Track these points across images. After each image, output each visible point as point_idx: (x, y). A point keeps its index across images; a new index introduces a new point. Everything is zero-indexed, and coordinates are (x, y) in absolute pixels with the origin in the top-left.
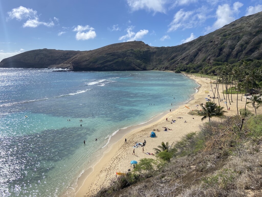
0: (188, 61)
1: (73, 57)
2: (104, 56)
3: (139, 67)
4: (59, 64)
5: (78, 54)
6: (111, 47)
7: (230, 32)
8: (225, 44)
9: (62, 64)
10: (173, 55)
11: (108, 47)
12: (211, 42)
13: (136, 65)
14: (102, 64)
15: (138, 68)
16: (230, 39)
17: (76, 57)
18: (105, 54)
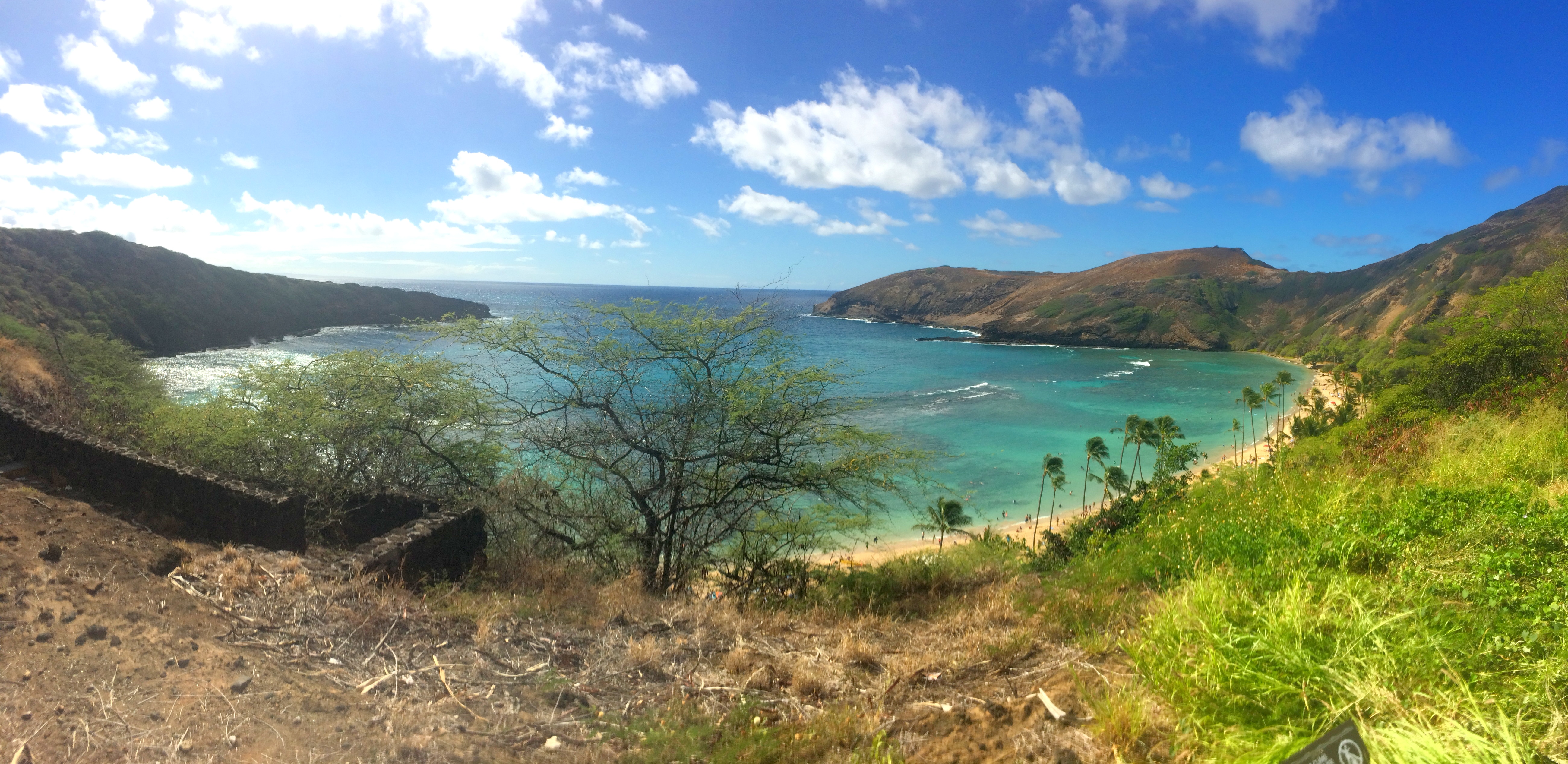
0: (1352, 329)
1: (1014, 295)
2: (1087, 296)
3: (1201, 339)
4: (966, 314)
5: (1027, 286)
6: (1130, 265)
7: (1492, 240)
8: (1464, 279)
9: (976, 315)
10: (1327, 303)
11: (1122, 265)
12: (1429, 268)
13: (1192, 332)
14: (1076, 320)
15: (1196, 343)
16: (1481, 263)
17: (1019, 296)
18: (1093, 291)
